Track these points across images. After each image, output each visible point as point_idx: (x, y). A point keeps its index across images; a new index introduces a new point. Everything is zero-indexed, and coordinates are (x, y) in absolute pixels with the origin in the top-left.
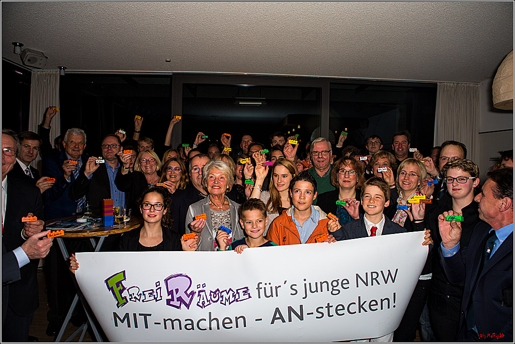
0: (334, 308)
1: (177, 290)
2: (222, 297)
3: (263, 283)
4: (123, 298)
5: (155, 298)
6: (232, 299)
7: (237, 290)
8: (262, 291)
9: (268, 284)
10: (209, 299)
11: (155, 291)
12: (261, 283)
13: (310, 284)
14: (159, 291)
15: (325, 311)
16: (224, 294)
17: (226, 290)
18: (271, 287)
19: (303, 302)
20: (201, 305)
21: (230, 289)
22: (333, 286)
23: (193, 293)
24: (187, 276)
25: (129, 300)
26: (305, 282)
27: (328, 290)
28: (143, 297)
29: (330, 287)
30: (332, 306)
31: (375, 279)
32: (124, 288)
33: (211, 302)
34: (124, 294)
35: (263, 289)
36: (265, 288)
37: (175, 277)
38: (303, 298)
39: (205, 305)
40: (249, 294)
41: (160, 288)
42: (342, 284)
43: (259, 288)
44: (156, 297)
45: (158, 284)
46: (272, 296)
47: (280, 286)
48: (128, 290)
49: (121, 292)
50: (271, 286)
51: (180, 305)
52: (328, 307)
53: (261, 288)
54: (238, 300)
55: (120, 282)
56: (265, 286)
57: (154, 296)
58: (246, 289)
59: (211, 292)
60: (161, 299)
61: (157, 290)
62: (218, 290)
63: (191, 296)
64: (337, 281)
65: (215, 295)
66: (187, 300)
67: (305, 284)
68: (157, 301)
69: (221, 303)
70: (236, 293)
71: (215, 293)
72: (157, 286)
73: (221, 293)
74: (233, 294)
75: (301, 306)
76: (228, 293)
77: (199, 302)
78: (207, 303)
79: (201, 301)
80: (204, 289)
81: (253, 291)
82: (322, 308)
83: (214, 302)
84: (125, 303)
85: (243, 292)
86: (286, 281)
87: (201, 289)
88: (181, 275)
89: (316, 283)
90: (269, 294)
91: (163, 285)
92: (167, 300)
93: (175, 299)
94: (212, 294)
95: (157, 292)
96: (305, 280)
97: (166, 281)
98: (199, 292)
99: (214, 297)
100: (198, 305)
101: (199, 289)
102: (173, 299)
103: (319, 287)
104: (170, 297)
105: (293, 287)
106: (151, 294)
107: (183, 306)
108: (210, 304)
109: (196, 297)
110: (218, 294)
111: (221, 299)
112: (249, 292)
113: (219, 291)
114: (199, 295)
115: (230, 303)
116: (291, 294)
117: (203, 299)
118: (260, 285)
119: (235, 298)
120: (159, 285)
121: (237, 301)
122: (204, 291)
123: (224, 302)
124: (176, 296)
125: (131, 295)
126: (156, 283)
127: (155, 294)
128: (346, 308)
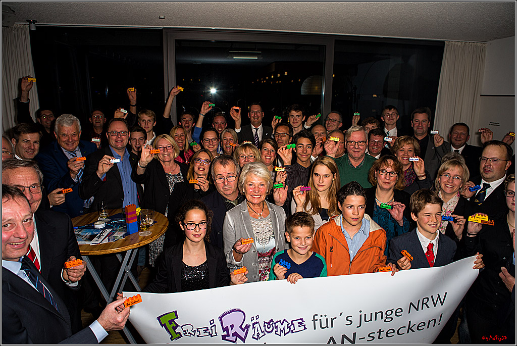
0: (385, 332)
1: (232, 326)
2: (276, 327)
3: (319, 315)
4: (177, 333)
5: (209, 334)
6: (287, 330)
7: (292, 321)
8: (317, 323)
9: (323, 316)
10: (263, 330)
11: (209, 328)
12: (317, 315)
13: (365, 315)
14: (213, 328)
15: (376, 335)
16: (278, 324)
17: (280, 321)
18: (327, 319)
19: (357, 331)
20: (256, 337)
21: (284, 320)
22: (387, 315)
23: (247, 327)
24: (240, 311)
25: (183, 335)
26: (361, 313)
27: (382, 318)
28: (197, 333)
29: (384, 316)
30: (383, 331)
31: (426, 304)
32: (177, 326)
33: (265, 332)
34: (178, 330)
35: (319, 320)
36: (320, 320)
37: (229, 313)
38: (358, 327)
39: (260, 336)
40: (304, 326)
41: (215, 326)
42: (396, 312)
43: (314, 320)
44: (211, 333)
45: (212, 322)
46: (328, 328)
47: (336, 318)
48: (181, 327)
49: (174, 328)
50: (326, 317)
51: (236, 340)
52: (380, 331)
53: (317, 320)
54: (294, 331)
55: (173, 320)
56: (321, 318)
57: (209, 332)
58: (301, 321)
59: (265, 323)
60: (217, 335)
61: (211, 327)
62: (272, 320)
63: (246, 329)
64: (391, 311)
65: (269, 326)
66: (242, 334)
67: (361, 315)
68: (212, 336)
69: (276, 334)
70: (290, 324)
71: (269, 323)
72: (211, 324)
73: (275, 324)
74: (288, 325)
75: (355, 334)
76: (282, 324)
77: (254, 335)
78: (261, 334)
79: (256, 333)
80: (258, 320)
81: (308, 323)
82: (374, 333)
83: (269, 332)
84: (179, 338)
85: (299, 323)
86: (341, 313)
87: (255, 321)
88: (234, 310)
89: (371, 314)
90: (324, 325)
91: (217, 322)
92: (222, 336)
93: (231, 335)
94: (266, 325)
95: (212, 330)
96: (361, 311)
97: (220, 318)
98: (254, 324)
99: (269, 328)
100: (253, 338)
101: (253, 322)
102: (228, 335)
103: (373, 317)
104: (225, 333)
105: (349, 318)
106: (206, 331)
107: (239, 340)
108: (265, 335)
109: (251, 330)
110: (272, 324)
111: (275, 330)
112: (304, 323)
113: (273, 322)
114: (254, 327)
115: (285, 335)
116: (346, 325)
117: (258, 331)
118: (316, 317)
119: (290, 329)
120: (214, 323)
121: (292, 332)
122: (258, 322)
123: (278, 333)
124: (231, 332)
125: (185, 331)
126: (210, 321)
127: (210, 331)
128: (396, 331)
